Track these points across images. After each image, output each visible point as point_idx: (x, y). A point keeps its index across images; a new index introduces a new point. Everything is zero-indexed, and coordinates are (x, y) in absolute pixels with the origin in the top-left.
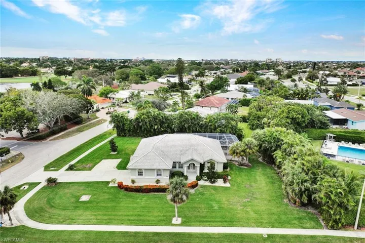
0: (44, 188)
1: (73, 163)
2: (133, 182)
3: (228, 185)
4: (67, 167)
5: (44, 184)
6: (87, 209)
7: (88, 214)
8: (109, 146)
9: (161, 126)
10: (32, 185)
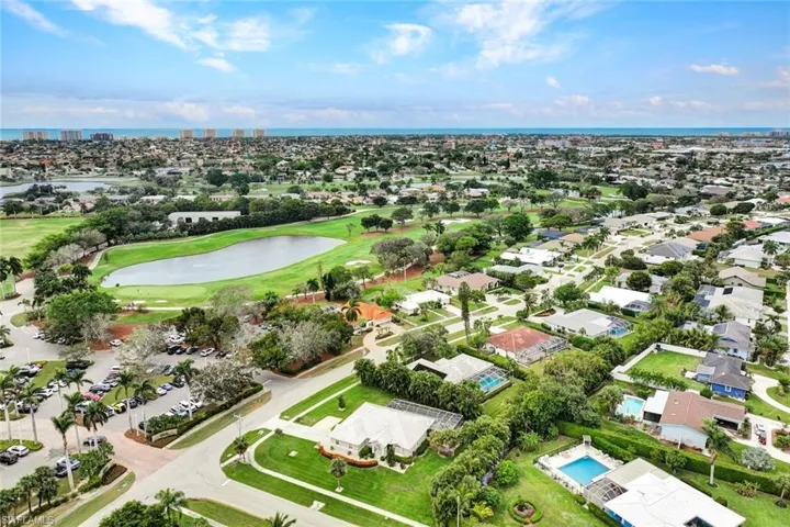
0: (272, 437)
1: (300, 415)
2: (332, 448)
3: (403, 472)
4: (295, 418)
5: (273, 433)
6: (290, 463)
7: (288, 467)
8: (338, 402)
9: (398, 386)
10: (267, 431)
